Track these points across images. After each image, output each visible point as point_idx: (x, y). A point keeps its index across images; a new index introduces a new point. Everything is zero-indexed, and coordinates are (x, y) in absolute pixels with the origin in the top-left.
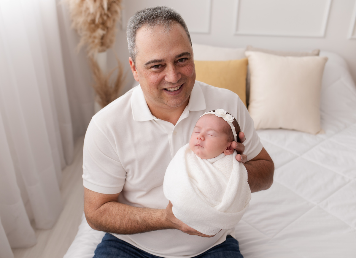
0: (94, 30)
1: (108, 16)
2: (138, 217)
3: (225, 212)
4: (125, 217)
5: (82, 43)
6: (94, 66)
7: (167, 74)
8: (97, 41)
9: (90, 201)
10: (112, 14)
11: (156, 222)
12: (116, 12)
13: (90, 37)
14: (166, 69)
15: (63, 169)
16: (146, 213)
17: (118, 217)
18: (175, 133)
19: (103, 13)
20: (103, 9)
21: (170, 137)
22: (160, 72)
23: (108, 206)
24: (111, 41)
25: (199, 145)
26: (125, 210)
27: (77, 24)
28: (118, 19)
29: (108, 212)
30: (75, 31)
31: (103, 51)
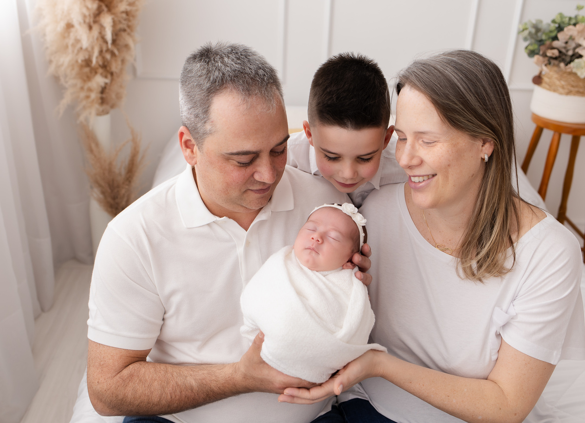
0: (88, 78)
1: (113, 54)
2: (192, 380)
3: (348, 342)
4: (168, 383)
5: (67, 99)
6: (89, 139)
7: (259, 169)
8: (94, 95)
9: (102, 363)
10: (118, 50)
11: (225, 383)
12: (127, 46)
13: (82, 88)
14: (257, 161)
15: (36, 318)
16: (205, 372)
17: (156, 383)
18: (248, 244)
19: (104, 49)
20: (106, 42)
21: (240, 250)
22: (247, 166)
23: (136, 368)
24: (119, 97)
25: (313, 249)
26: (166, 372)
27: (58, 67)
28: (129, 58)
29: (136, 379)
30: (56, 78)
31: (104, 112)
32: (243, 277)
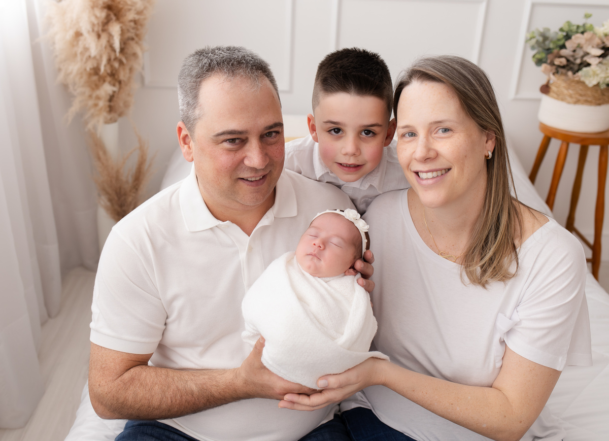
0: (97, 86)
1: (121, 63)
2: (193, 385)
3: (349, 349)
4: (169, 387)
5: (76, 107)
6: (97, 147)
7: (249, 154)
8: (102, 103)
10: (127, 58)
11: (226, 388)
12: (135, 55)
13: (90, 96)
14: (247, 146)
15: (43, 324)
16: (206, 377)
17: (156, 387)
18: (250, 249)
19: (113, 57)
20: (114, 50)
21: (243, 256)
22: (236, 151)
23: (137, 372)
24: (127, 105)
25: (315, 255)
26: (167, 376)
27: (67, 75)
28: (137, 67)
29: (137, 382)
30: (65, 86)
31: (112, 121)
32: (245, 283)
